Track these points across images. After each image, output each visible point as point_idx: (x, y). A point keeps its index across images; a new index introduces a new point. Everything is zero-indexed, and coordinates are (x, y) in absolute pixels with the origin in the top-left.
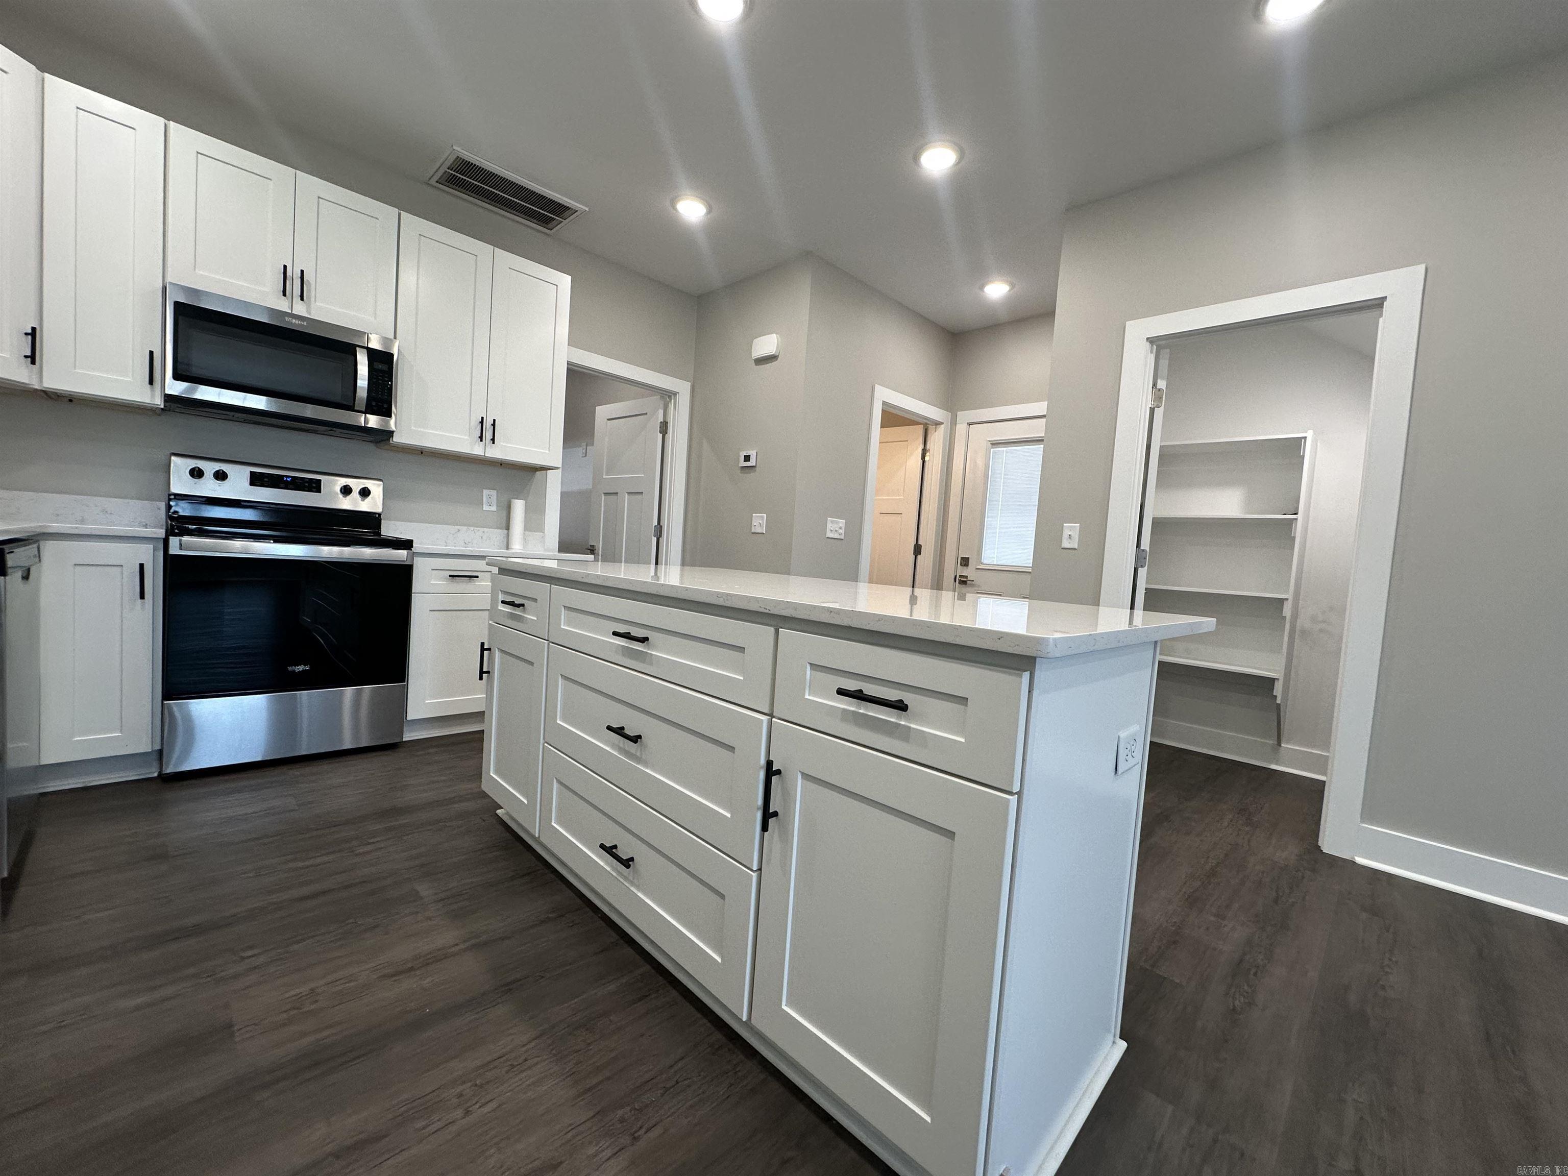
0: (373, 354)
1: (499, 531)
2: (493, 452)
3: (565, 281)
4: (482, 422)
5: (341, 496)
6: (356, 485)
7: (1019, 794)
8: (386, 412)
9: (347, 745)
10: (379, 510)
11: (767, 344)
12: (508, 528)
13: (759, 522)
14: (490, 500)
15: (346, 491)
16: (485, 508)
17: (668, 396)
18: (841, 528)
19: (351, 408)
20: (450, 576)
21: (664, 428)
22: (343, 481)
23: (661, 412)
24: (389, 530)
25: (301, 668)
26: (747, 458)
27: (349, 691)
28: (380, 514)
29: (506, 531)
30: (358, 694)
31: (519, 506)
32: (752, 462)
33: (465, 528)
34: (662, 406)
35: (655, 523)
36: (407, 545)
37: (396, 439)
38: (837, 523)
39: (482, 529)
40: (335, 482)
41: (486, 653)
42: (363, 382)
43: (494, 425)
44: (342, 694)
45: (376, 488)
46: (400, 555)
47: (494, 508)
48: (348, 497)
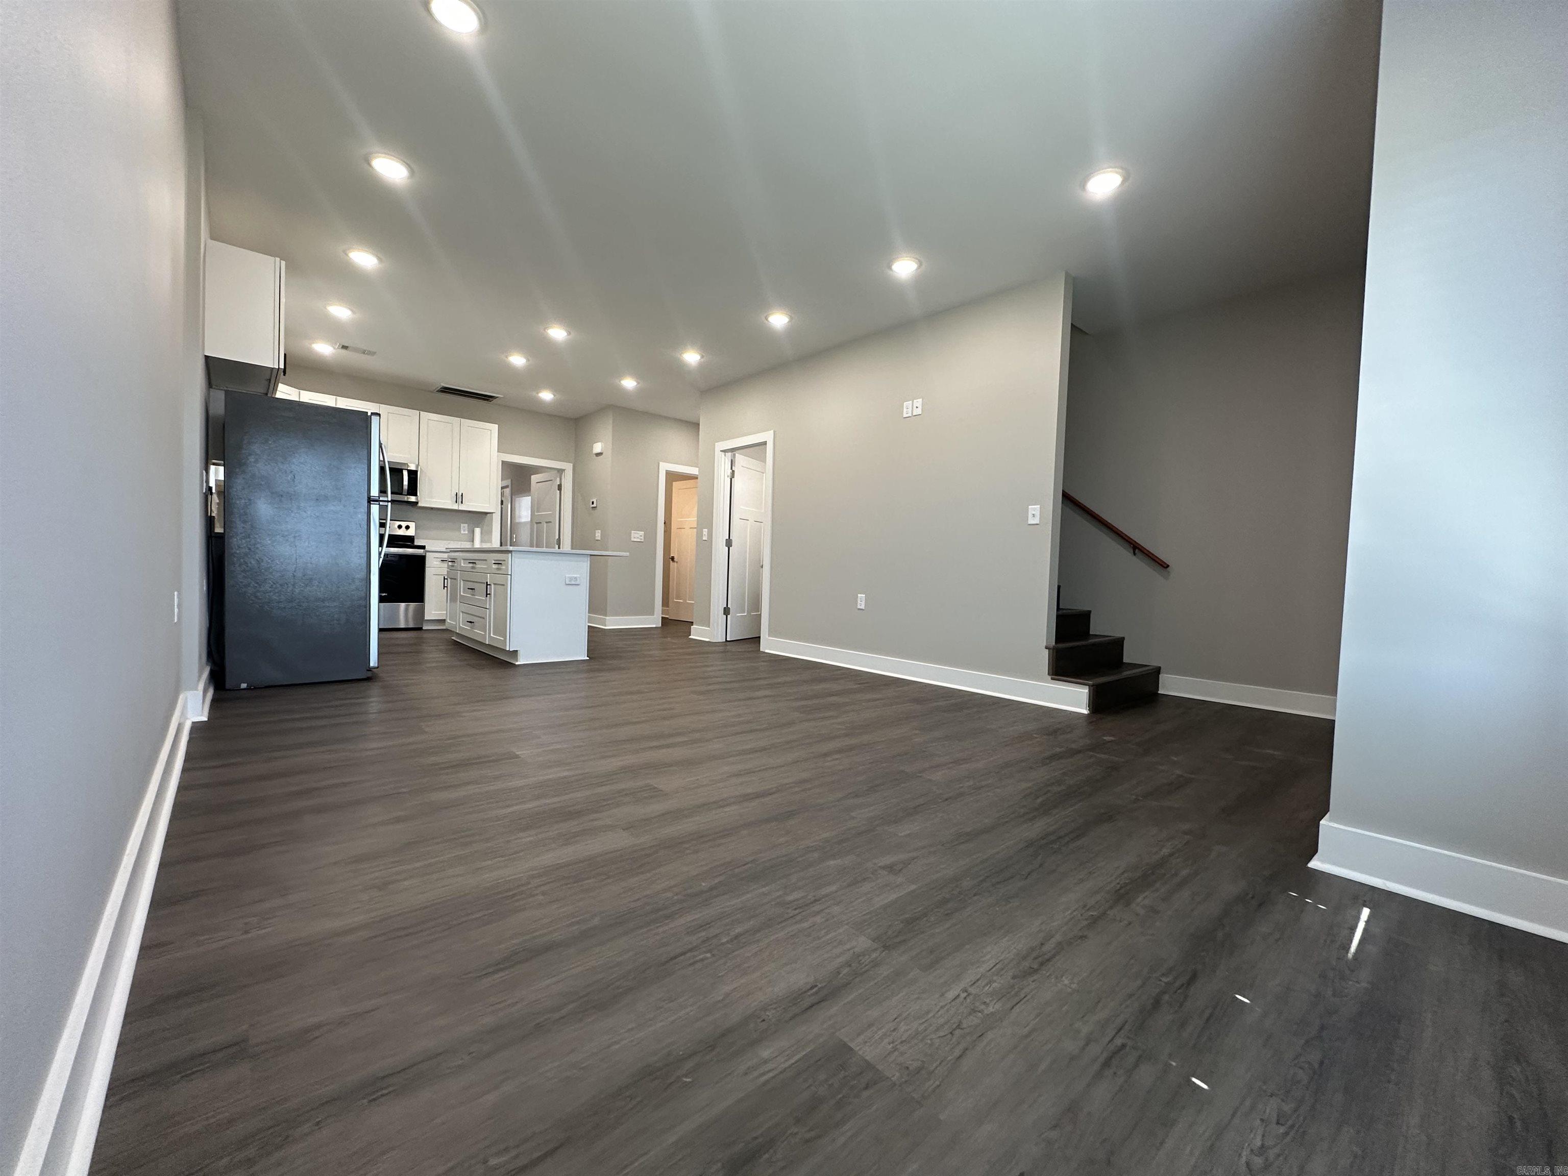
0: (410, 472)
1: (469, 543)
2: (463, 507)
3: (495, 427)
4: (457, 495)
5: (398, 529)
6: (404, 524)
7: (511, 575)
8: (415, 495)
9: (402, 626)
10: (414, 535)
11: (598, 447)
12: (473, 541)
13: (598, 535)
14: (464, 529)
15: (400, 527)
16: (462, 532)
17: (561, 471)
18: (641, 536)
19: (401, 494)
20: (442, 560)
21: (560, 487)
22: (398, 523)
23: (558, 479)
24: (417, 542)
25: (384, 594)
26: (593, 503)
27: (403, 605)
28: (414, 536)
29: (472, 543)
30: (407, 609)
31: (477, 531)
32: (595, 505)
33: (452, 542)
34: (559, 476)
35: (557, 537)
36: (423, 547)
37: (419, 505)
38: (638, 533)
39: (460, 543)
40: (394, 524)
41: (446, 580)
42: (406, 482)
43: (462, 495)
44: (398, 608)
45: (412, 525)
46: (420, 551)
47: (467, 532)
48: (401, 529)
